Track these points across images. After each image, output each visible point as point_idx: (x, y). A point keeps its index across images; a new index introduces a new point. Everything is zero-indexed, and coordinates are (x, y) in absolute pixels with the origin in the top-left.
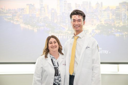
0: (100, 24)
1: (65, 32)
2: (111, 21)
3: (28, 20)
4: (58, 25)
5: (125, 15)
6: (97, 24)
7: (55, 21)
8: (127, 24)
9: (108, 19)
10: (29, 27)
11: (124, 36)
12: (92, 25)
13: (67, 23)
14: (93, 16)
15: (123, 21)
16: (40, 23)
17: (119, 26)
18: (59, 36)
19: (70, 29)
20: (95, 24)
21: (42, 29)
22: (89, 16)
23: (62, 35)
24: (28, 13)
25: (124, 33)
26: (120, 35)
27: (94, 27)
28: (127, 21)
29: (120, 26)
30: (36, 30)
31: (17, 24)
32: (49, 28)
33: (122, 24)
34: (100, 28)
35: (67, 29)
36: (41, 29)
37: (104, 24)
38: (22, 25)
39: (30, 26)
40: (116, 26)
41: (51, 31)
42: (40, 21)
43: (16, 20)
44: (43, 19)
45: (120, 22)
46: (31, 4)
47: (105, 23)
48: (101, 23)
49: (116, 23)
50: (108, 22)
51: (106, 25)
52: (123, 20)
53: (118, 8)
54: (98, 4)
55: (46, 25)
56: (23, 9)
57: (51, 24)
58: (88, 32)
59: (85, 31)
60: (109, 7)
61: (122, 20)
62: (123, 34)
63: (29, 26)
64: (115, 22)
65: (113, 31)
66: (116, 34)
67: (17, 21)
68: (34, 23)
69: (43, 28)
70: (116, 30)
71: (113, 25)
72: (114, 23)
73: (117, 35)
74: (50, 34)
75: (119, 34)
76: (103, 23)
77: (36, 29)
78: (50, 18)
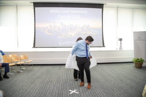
0: (76, 33)
2: (80, 32)
4: (61, 33)
5: (85, 30)
7: (60, 31)
24: (49, 28)
28: (86, 32)
30: (52, 35)
33: (84, 33)
35: (64, 34)
38: (47, 33)
39: (50, 33)
40: (82, 34)
44: (55, 31)
46: (50, 25)
53: (83, 27)
54: (76, 25)
55: (56, 33)
56: (47, 27)
57: (58, 33)
60: (79, 27)
64: (82, 32)
67: (45, 32)
68: (52, 32)
74: (58, 36)
76: (78, 32)
78: (58, 30)
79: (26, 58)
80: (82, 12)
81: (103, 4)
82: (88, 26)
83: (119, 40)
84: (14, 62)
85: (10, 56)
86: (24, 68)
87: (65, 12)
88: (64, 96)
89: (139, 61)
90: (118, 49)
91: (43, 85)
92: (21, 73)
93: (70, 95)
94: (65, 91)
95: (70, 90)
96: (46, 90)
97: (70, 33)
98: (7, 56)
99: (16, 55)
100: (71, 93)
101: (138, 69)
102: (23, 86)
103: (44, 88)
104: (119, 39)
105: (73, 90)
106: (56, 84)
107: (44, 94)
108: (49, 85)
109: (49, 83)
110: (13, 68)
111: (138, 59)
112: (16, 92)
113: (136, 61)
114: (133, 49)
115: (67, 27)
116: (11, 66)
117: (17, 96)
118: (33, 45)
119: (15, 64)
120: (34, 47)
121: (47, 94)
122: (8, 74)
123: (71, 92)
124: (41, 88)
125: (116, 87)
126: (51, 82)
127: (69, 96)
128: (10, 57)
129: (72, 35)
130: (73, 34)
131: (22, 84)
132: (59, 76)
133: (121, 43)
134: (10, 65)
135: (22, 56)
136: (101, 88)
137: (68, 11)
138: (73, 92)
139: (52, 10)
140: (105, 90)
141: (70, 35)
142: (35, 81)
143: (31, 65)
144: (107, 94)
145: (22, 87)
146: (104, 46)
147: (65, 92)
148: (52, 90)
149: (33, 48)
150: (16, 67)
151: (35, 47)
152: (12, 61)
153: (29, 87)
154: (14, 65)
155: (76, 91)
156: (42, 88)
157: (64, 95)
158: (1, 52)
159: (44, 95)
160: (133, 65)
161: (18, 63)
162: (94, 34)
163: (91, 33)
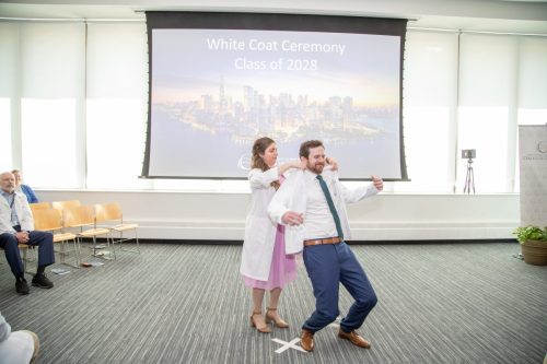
0: (303, 125)
2: (318, 122)
4: (244, 126)
5: (337, 115)
6: (299, 126)
7: (241, 119)
8: (339, 127)
9: (314, 119)
10: (204, 127)
12: (293, 126)
13: (258, 122)
14: (295, 114)
15: (334, 123)
16: (220, 122)
18: (246, 141)
20: (297, 125)
22: (289, 113)
23: (250, 139)
24: (203, 107)
25: (335, 139)
27: (296, 130)
28: (339, 123)
29: (330, 129)
30: (213, 132)
31: (188, 122)
32: (232, 130)
33: (332, 126)
36: (221, 130)
38: (195, 125)
40: (325, 129)
42: (219, 119)
43: (186, 117)
44: (223, 116)
45: (330, 123)
46: (207, 96)
47: (310, 125)
48: (305, 124)
49: (325, 125)
50: (314, 123)
51: (312, 127)
52: (334, 121)
53: (327, 105)
54: (301, 97)
55: (229, 125)
56: (196, 102)
57: (235, 124)
60: (315, 102)
61: (332, 121)
64: (324, 123)
67: (188, 119)
68: (211, 121)
71: (320, 127)
76: (307, 123)
78: (234, 115)
79: (114, 214)
80: (327, 48)
81: (406, 20)
82: (349, 100)
83: (463, 156)
84: (70, 229)
85: (58, 205)
86: (106, 252)
87: (261, 46)
88: (253, 361)
89: (540, 239)
90: (460, 191)
91: (175, 316)
92: (96, 269)
93: (276, 356)
94: (258, 340)
95: (276, 340)
96: (186, 334)
97: (278, 128)
98: (47, 204)
99: (77, 203)
100: (279, 351)
101: (537, 268)
102: (103, 317)
103: (181, 328)
104: (463, 152)
105: (289, 341)
106: (225, 317)
107: (181, 349)
108: (200, 318)
109: (198, 308)
110: (68, 249)
111: (537, 230)
112: (77, 339)
113: (529, 237)
114: (517, 190)
115: (267, 101)
116: (60, 242)
117: (82, 353)
118: (142, 166)
119: (72, 236)
120: (146, 173)
121: (192, 351)
122: (50, 271)
123: (281, 346)
124: (169, 327)
125: (451, 335)
126: (207, 306)
127: (274, 361)
128: (57, 210)
129: (286, 134)
130: (290, 130)
131: (100, 309)
132: (235, 286)
133: (470, 169)
134: (57, 237)
135: (99, 208)
136: (393, 337)
137: (275, 43)
138: (286, 345)
139: (214, 41)
140: (408, 343)
141: (283, 135)
142: (146, 301)
143: (133, 241)
144: (415, 358)
145: (99, 321)
146: (404, 177)
147: (258, 347)
148: (211, 337)
149: (141, 180)
150: (78, 247)
151: (150, 174)
152: (65, 223)
153: (126, 321)
154: (71, 241)
155: (297, 344)
156: (173, 328)
157: (253, 354)
158: (26, 190)
159: (180, 355)
160: (518, 251)
161: (87, 233)
162: (368, 130)
163: (358, 127)
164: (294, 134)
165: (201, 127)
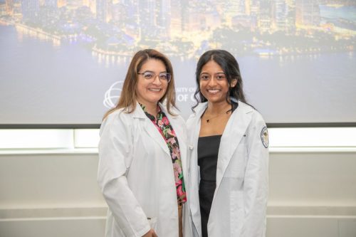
0: (221, 27)
1: (133, 48)
2: (248, 21)
3: (36, 15)
4: (114, 29)
5: (283, 6)
6: (213, 28)
7: (108, 20)
8: (287, 29)
9: (240, 14)
10: (38, 32)
11: (281, 58)
12: (203, 29)
13: (138, 23)
14: (205, 7)
15: (277, 21)
16: (70, 23)
17: (267, 32)
18: (119, 58)
19: (146, 40)
20: (209, 28)
21: (73, 38)
22: (194, 5)
23: (126, 54)
25: (281, 51)
26: (270, 55)
27: (207, 36)
28: (287, 21)
29: (271, 33)
30: (57, 42)
31: (8, 24)
32: (91, 37)
33: (274, 27)
34: (222, 37)
35: (138, 40)
36: (71, 40)
37: (232, 28)
38: (22, 29)
39: (41, 31)
40: (262, 33)
41: (96, 45)
42: (67, 17)
43: (3, 13)
44: (75, 12)
45: (270, 23)
47: (233, 26)
48: (225, 26)
49: (262, 26)
50: (241, 23)
51: (237, 31)
52: (277, 17)
55: (85, 28)
57: (97, 27)
58: (192, 48)
59: (185, 46)
61: (275, 17)
62: (277, 52)
63: (39, 30)
64: (259, 23)
65: (252, 46)
66: (261, 54)
67: (7, 17)
68: (53, 22)
69: (76, 35)
70: (261, 44)
71: (253, 30)
72: (257, 25)
73: (264, 54)
74: (95, 51)
75: (267, 54)
76: (229, 23)
77: (58, 39)
78: (94, 10)
97: (175, 33)
129: (190, 45)
141: (179, 43)
163: (323, 27)
164: (204, 43)
165: (32, 32)
